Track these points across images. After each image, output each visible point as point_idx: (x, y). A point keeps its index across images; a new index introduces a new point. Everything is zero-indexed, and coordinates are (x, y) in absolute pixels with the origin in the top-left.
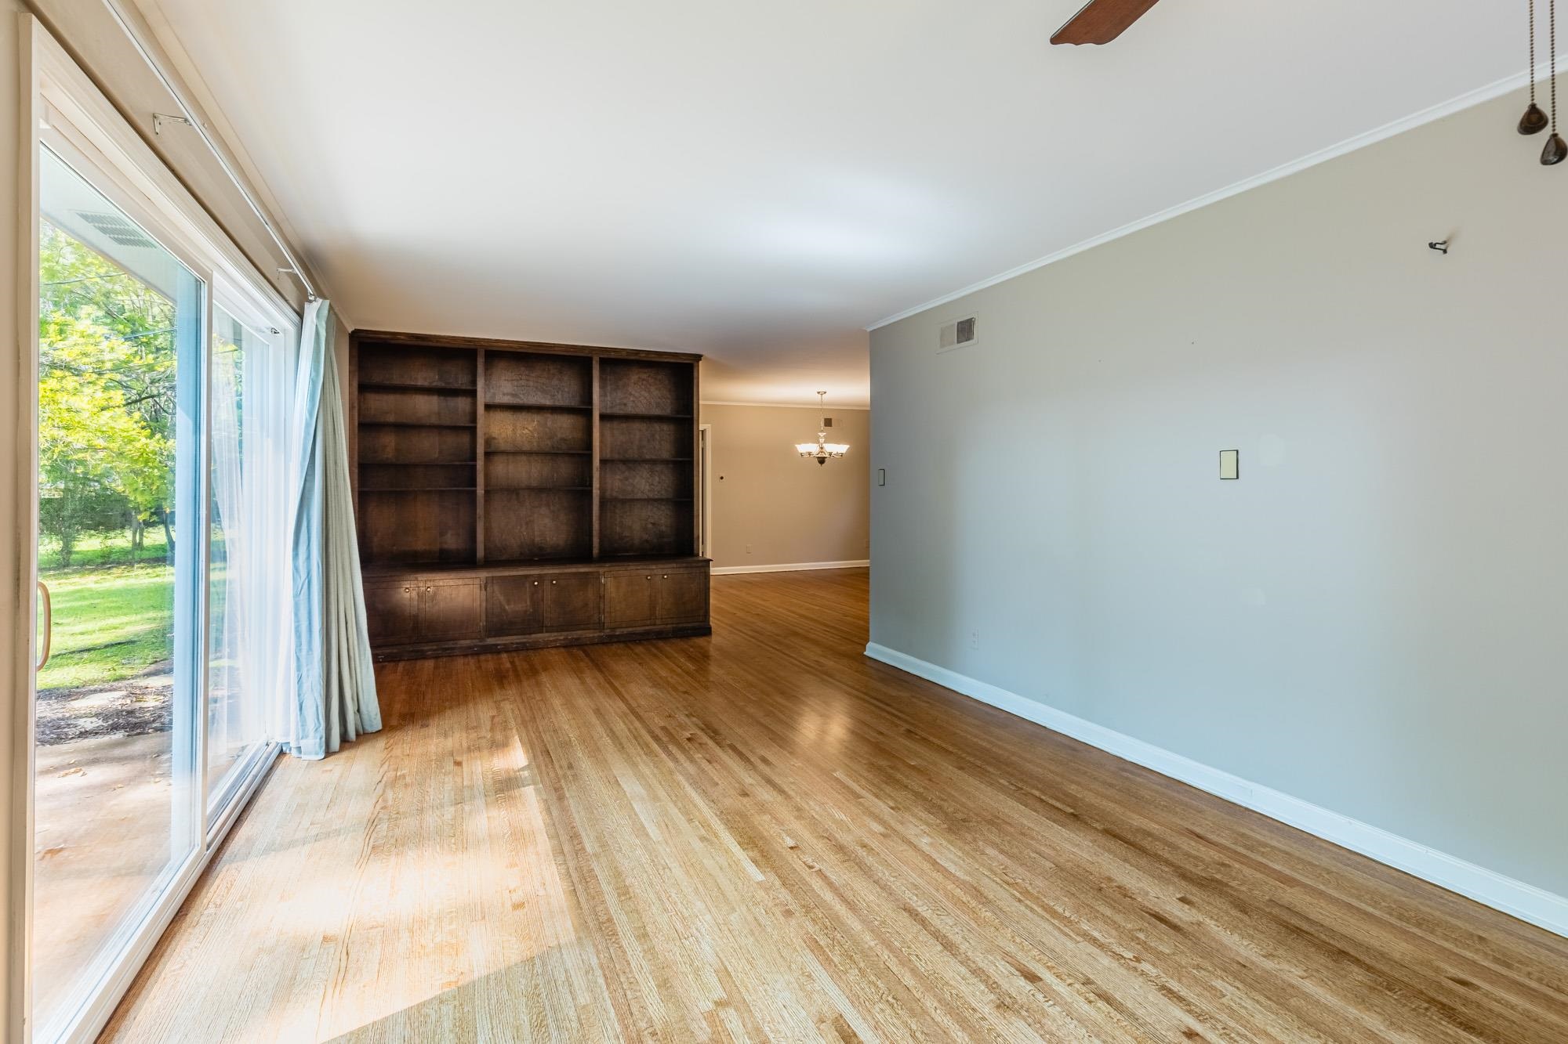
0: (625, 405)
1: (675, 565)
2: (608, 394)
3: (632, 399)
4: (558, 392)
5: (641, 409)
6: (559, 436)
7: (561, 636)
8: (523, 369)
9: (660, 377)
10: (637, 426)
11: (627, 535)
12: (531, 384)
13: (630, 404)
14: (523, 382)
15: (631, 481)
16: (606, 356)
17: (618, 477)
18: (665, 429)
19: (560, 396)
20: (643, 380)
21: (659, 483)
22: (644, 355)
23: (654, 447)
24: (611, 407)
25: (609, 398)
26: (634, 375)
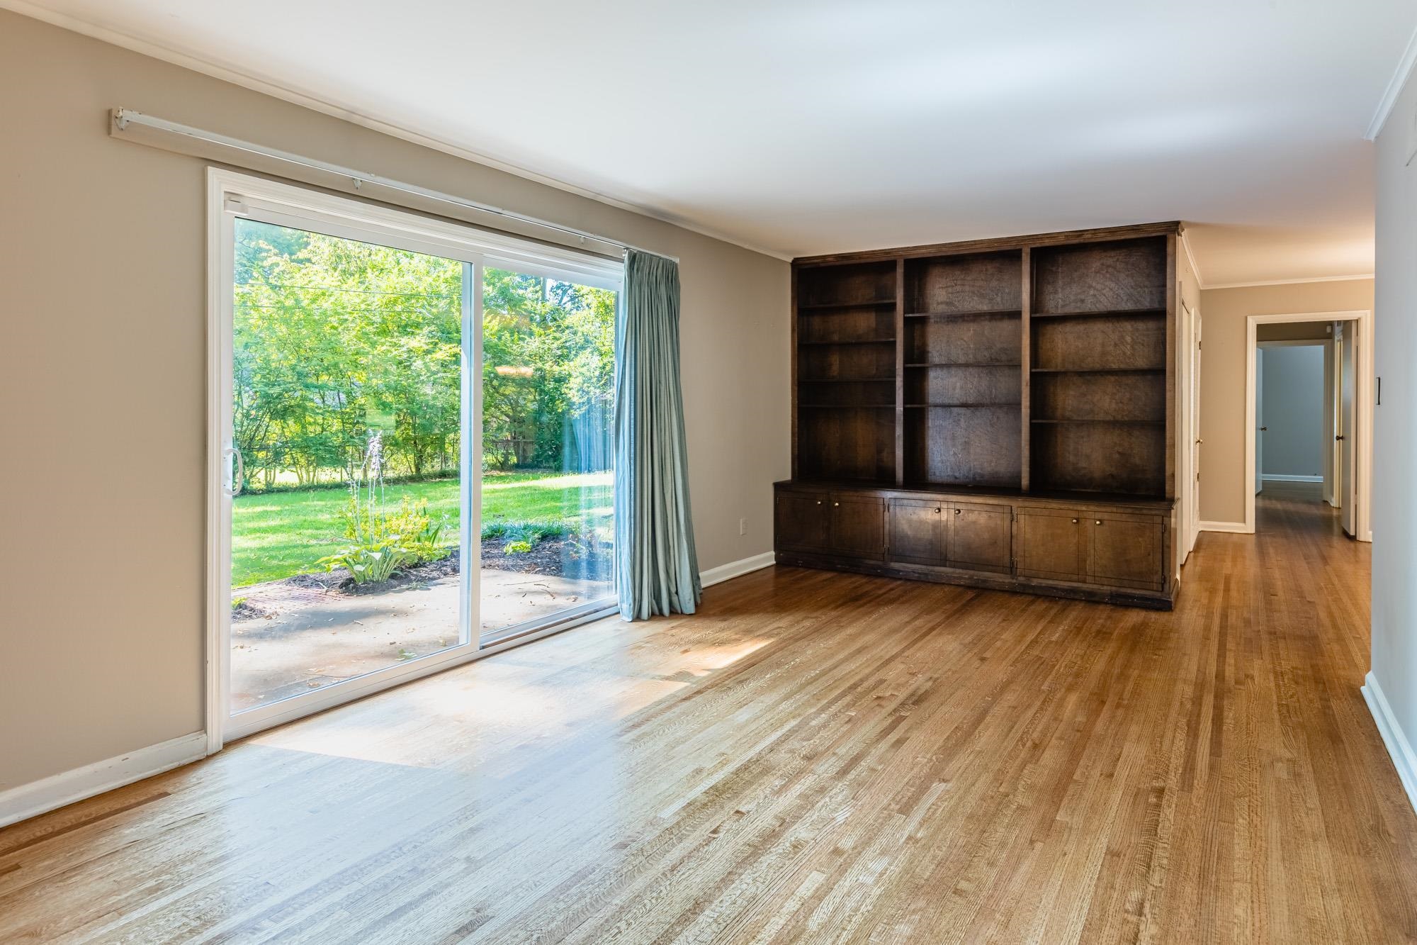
0: (1082, 301)
1: (1115, 510)
2: (1060, 290)
3: (1092, 292)
4: (997, 295)
5: (1105, 305)
6: (999, 346)
7: (966, 574)
8: (958, 273)
9: (1133, 259)
10: (1098, 327)
11: (1084, 465)
12: (967, 288)
13: (1089, 300)
14: (958, 288)
15: (1089, 397)
16: (1038, 245)
17: (1072, 393)
18: (1140, 328)
19: (999, 299)
20: (1108, 266)
21: (1130, 400)
22: (1090, 236)
23: (1124, 353)
24: (1063, 306)
25: (1060, 295)
26: (1096, 262)
